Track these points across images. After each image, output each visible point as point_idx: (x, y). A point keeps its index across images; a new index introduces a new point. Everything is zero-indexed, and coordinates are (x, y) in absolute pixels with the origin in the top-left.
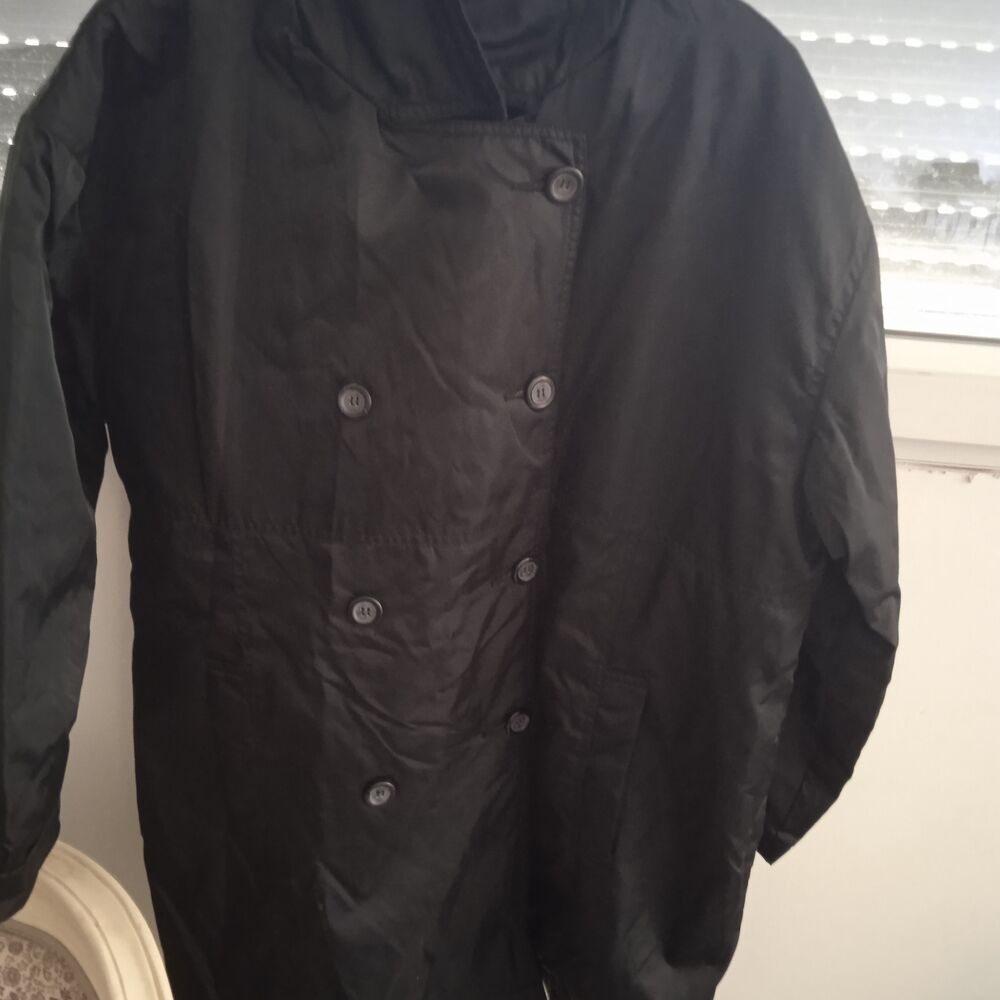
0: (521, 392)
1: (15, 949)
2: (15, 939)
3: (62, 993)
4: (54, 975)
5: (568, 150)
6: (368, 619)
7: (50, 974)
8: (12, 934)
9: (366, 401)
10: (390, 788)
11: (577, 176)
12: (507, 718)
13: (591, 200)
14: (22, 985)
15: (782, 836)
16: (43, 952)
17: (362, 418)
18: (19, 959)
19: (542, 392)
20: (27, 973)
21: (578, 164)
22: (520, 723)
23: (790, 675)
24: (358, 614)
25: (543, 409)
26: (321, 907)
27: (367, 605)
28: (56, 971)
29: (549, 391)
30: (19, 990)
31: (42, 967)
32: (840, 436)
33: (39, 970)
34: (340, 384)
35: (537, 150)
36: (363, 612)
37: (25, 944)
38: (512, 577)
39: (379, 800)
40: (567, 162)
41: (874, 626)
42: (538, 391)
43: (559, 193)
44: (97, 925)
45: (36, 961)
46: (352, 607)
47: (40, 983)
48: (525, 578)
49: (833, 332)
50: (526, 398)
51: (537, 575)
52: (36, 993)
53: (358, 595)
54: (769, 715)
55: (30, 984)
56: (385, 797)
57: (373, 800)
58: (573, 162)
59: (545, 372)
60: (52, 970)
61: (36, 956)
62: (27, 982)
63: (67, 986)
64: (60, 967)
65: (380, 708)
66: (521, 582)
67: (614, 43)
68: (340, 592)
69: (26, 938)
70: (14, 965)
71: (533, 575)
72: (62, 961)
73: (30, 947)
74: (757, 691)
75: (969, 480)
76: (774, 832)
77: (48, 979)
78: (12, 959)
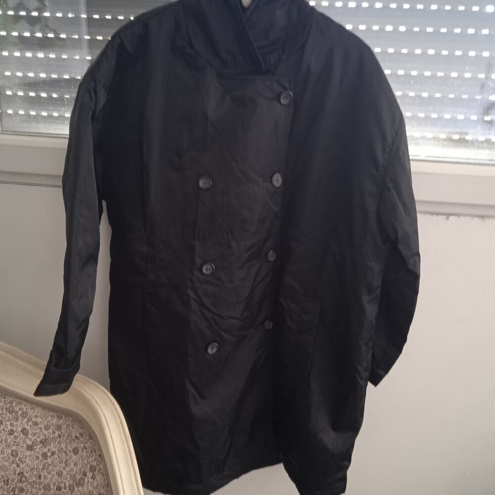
0: (270, 180)
1: (60, 418)
2: (59, 414)
3: (80, 434)
4: (76, 427)
5: (287, 85)
6: (209, 272)
7: (74, 427)
8: (58, 412)
9: (210, 183)
10: (217, 346)
11: (291, 95)
12: (263, 323)
13: (296, 104)
14: (63, 431)
15: (380, 372)
16: (71, 419)
17: (207, 190)
18: (61, 421)
19: (278, 180)
20: (65, 427)
21: (290, 89)
22: (269, 325)
23: (378, 291)
24: (205, 270)
25: (278, 188)
26: (187, 401)
27: (209, 266)
28: (77, 426)
29: (280, 180)
30: (62, 433)
31: (71, 424)
32: (393, 191)
33: (70, 425)
34: (200, 176)
35: (275, 85)
36: (207, 269)
37: (64, 417)
38: (266, 259)
39: (212, 351)
40: (286, 89)
41: (410, 267)
42: (276, 180)
43: (283, 101)
44: (96, 402)
45: (68, 422)
46: (203, 267)
47: (70, 430)
48: (271, 259)
49: (388, 150)
50: (271, 182)
51: (275, 260)
52: (69, 434)
53: (205, 262)
54: (371, 310)
55: (66, 431)
56: (215, 350)
57: (210, 351)
58: (289, 89)
59: (278, 172)
60: (75, 425)
61: (68, 420)
62: (65, 430)
63: (82, 431)
64: (78, 424)
65: (214, 310)
66: (270, 261)
67: (304, 46)
68: (198, 261)
69: (64, 414)
70: (60, 423)
71: (274, 258)
72: (80, 422)
73: (66, 417)
74: (365, 298)
75: (448, 219)
76: (376, 370)
77: (74, 429)
78: (59, 421)
